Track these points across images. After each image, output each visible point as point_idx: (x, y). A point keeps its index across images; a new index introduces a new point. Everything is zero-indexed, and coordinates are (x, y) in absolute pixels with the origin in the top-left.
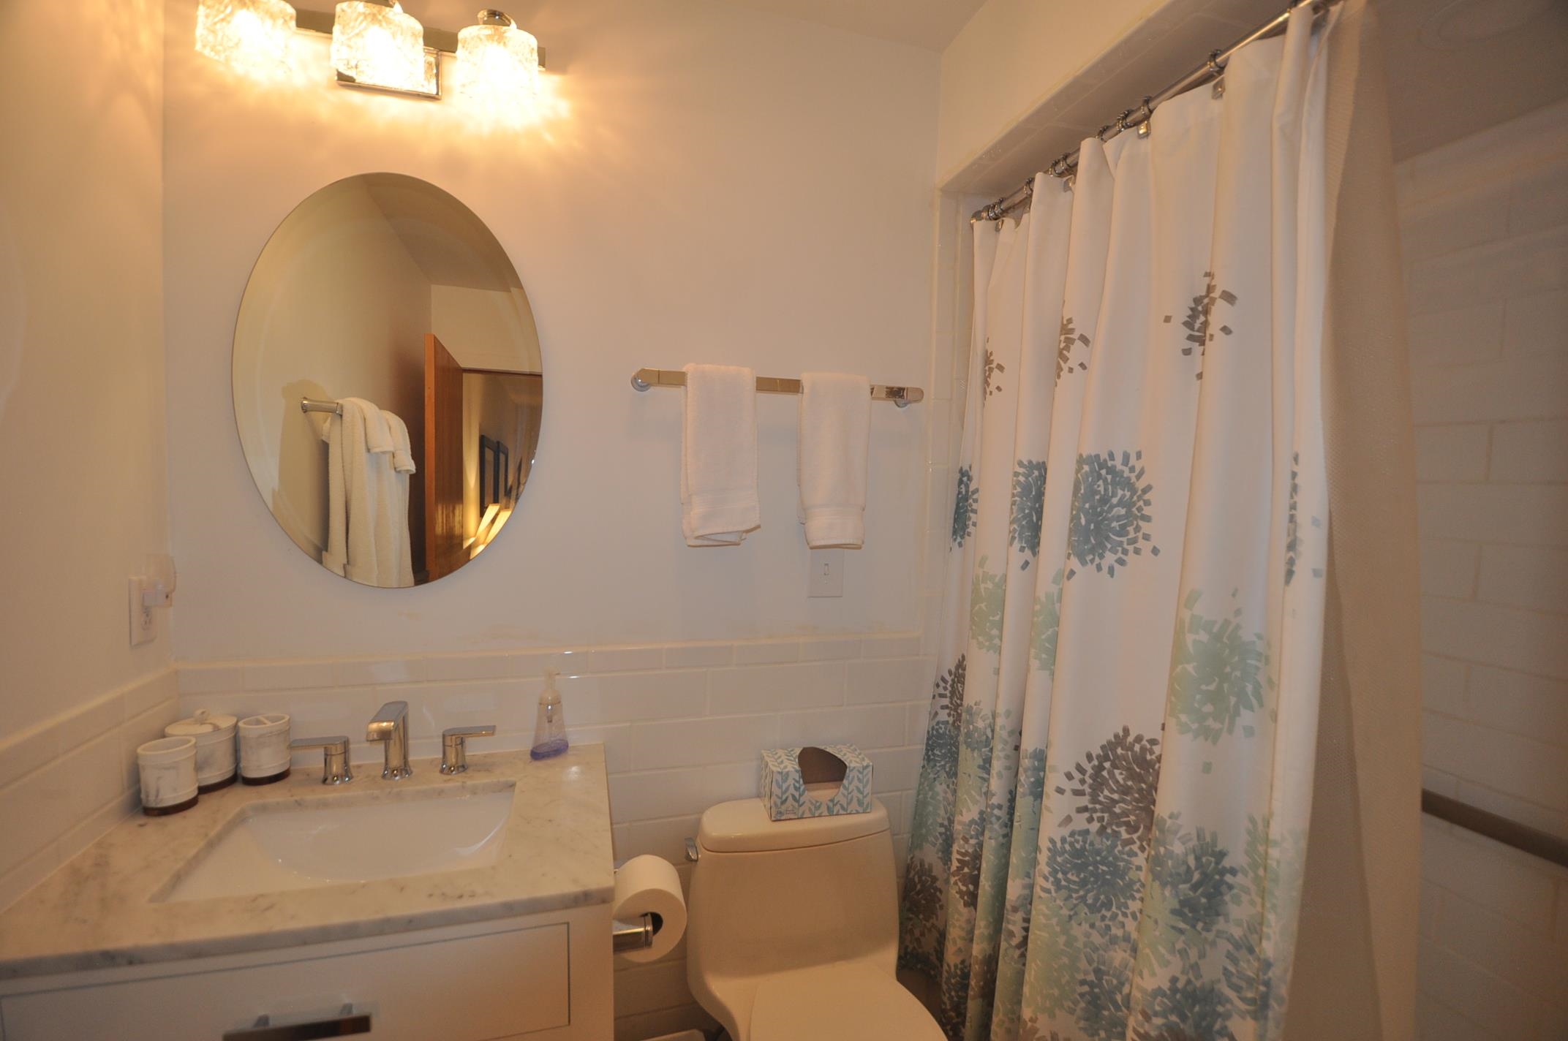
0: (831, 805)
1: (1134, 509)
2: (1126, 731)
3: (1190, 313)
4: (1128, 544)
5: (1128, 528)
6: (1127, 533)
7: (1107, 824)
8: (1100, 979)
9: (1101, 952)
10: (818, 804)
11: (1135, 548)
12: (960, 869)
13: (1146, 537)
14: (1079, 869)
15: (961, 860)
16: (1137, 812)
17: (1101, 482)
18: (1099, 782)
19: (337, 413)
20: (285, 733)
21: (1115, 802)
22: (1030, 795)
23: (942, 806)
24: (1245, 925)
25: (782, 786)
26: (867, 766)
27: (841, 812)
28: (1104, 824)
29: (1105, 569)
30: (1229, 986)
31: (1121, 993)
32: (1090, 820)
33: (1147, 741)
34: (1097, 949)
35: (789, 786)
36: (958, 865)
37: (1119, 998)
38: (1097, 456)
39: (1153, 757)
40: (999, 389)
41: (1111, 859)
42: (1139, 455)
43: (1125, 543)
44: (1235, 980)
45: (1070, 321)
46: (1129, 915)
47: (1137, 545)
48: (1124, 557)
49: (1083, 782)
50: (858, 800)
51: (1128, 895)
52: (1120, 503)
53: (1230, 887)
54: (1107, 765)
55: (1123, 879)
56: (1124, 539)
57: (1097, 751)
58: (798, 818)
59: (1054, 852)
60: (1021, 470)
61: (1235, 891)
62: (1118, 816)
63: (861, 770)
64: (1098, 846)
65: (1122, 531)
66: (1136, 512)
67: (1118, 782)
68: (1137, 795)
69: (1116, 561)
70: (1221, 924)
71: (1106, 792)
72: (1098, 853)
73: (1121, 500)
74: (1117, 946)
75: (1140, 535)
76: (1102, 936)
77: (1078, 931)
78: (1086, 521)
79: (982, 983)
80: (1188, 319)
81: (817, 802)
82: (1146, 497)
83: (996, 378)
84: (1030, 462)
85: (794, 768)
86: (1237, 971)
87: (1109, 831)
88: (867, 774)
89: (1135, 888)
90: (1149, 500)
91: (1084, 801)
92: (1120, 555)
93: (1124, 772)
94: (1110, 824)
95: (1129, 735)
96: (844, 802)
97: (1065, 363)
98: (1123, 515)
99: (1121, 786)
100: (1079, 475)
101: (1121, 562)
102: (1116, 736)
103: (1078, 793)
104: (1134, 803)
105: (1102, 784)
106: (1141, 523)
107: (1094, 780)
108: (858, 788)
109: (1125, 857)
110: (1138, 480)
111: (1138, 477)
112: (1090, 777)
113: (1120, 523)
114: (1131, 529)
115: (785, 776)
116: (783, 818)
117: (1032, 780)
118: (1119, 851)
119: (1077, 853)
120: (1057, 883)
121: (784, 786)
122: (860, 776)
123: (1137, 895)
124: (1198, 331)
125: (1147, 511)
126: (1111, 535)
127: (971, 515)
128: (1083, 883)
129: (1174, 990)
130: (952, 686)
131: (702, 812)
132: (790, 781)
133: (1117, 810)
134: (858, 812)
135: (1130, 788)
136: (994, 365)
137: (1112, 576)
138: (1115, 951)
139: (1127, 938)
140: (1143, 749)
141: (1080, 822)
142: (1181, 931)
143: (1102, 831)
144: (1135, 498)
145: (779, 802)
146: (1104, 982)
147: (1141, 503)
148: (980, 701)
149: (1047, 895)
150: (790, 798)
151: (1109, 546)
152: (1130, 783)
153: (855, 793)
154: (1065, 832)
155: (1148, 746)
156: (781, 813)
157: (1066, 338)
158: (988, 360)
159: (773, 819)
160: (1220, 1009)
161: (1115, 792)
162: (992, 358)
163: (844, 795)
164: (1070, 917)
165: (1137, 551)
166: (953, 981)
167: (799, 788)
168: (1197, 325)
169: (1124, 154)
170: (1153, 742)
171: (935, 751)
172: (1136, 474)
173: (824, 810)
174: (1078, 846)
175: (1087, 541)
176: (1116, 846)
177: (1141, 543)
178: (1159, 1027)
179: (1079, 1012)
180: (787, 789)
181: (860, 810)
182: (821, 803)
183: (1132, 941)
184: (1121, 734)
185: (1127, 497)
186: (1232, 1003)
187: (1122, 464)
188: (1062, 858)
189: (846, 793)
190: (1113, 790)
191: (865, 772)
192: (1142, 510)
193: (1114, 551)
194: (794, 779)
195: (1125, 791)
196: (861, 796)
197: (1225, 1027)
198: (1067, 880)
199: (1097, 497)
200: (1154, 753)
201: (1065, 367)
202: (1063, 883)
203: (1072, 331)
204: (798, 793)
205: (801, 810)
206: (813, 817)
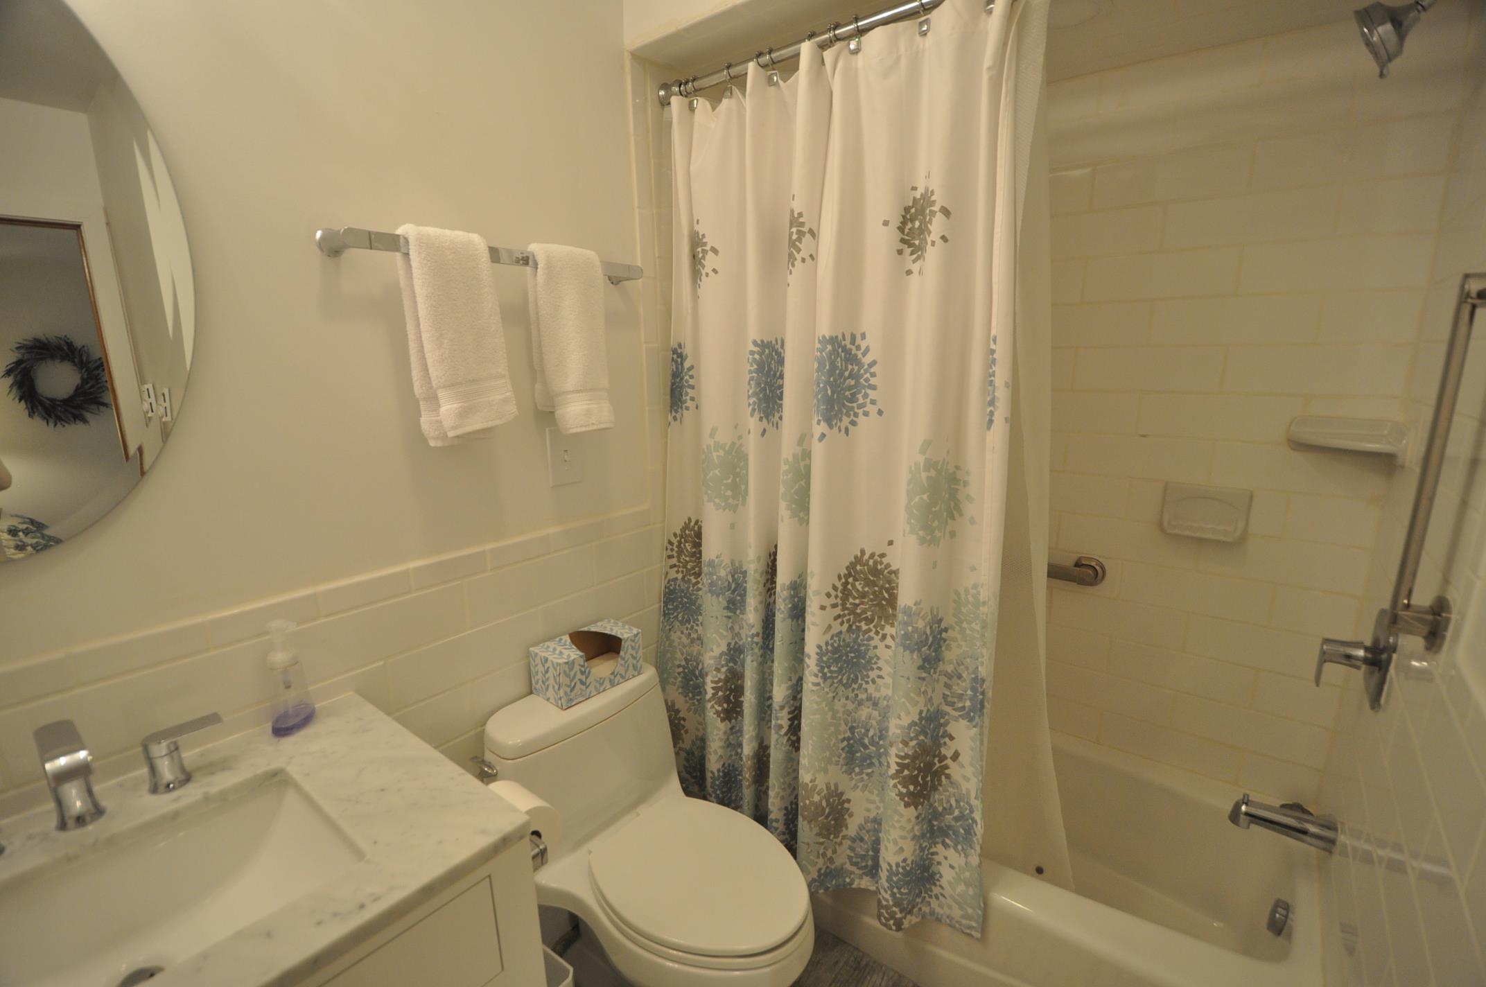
0: (612, 677)
1: (862, 380)
2: (863, 552)
3: (902, 219)
4: (858, 408)
5: (858, 396)
6: (857, 400)
7: (853, 623)
8: (853, 733)
9: (853, 714)
10: (602, 681)
11: (864, 411)
12: (714, 695)
13: (873, 402)
14: (837, 661)
15: (715, 687)
16: (873, 608)
17: (839, 360)
18: (846, 594)
21: (857, 605)
22: (788, 618)
23: (678, 651)
24: (955, 662)
25: (569, 675)
26: (638, 634)
27: (621, 680)
28: (851, 623)
29: (843, 430)
30: (946, 705)
31: (868, 737)
32: (842, 624)
33: (878, 556)
34: (851, 713)
35: (576, 673)
36: (713, 692)
37: (866, 741)
38: (837, 337)
39: (883, 566)
40: (715, 271)
41: (856, 647)
42: (863, 336)
43: (856, 408)
44: (950, 699)
45: (800, 215)
46: (870, 682)
47: (865, 409)
48: (855, 419)
49: (836, 597)
50: (633, 666)
51: (869, 668)
52: (850, 376)
53: (945, 640)
54: (851, 580)
55: (864, 658)
56: (855, 405)
57: (844, 571)
58: (586, 699)
59: (820, 654)
60: (756, 349)
61: (947, 642)
62: (859, 615)
63: (633, 639)
64: (847, 641)
65: (853, 399)
66: (864, 382)
67: (858, 590)
68: (871, 597)
69: (850, 423)
70: (941, 667)
71: (851, 600)
72: (848, 645)
73: (850, 374)
74: (863, 707)
75: (868, 400)
76: (853, 703)
77: (838, 705)
78: (831, 392)
79: (754, 773)
80: (901, 225)
81: (601, 679)
82: (872, 370)
83: (710, 261)
84: (762, 341)
85: (577, 655)
86: (951, 693)
87: (854, 627)
88: (638, 641)
89: (873, 662)
90: (874, 372)
91: (838, 611)
92: (852, 417)
93: (862, 582)
94: (854, 622)
95: (865, 554)
96: (623, 673)
97: (798, 253)
98: (853, 386)
99: (862, 593)
100: (824, 354)
101: (853, 423)
102: (856, 557)
103: (834, 606)
104: (870, 603)
105: (848, 595)
106: (869, 391)
107: (843, 594)
108: (632, 655)
109: (865, 642)
110: (864, 356)
111: (864, 354)
112: (841, 592)
113: (851, 392)
114: (860, 396)
115: (571, 664)
116: (573, 704)
117: (790, 606)
118: (861, 640)
119: (836, 650)
120: (825, 678)
121: (572, 674)
122: (633, 644)
123: (875, 666)
124: (907, 235)
125: (873, 381)
126: (845, 401)
127: (689, 390)
128: (841, 669)
129: (921, 719)
130: (679, 546)
131: (485, 724)
132: (577, 668)
133: (858, 611)
134: (634, 676)
135: (868, 592)
136: (708, 248)
137: (847, 435)
138: (862, 710)
139: (869, 698)
140: (876, 563)
141: (837, 628)
142: (923, 679)
143: (850, 629)
144: (862, 371)
145: (568, 690)
146: (856, 734)
147: (868, 375)
148: (721, 554)
149: (818, 687)
150: (578, 683)
151: (845, 411)
152: (866, 589)
153: (631, 660)
154: (828, 637)
155: (879, 559)
156: (571, 700)
157: (798, 230)
158: (696, 242)
159: (564, 707)
160: (942, 721)
161: (857, 598)
162: (704, 240)
163: (622, 665)
164: (834, 697)
165: (866, 414)
166: (717, 783)
167: (585, 671)
168: (906, 231)
169: (840, 65)
170: (883, 555)
171: (669, 606)
172: (862, 351)
173: (607, 684)
174: (836, 645)
175: (832, 409)
176: (859, 636)
177: (869, 407)
178: (914, 747)
179: (842, 762)
180: (574, 675)
181: (636, 673)
182: (605, 679)
183: (873, 699)
184: (859, 554)
185: (855, 370)
186: (949, 714)
187: (851, 344)
188: (827, 657)
189: (623, 662)
190: (854, 596)
191: (637, 639)
192: (869, 380)
193: (849, 416)
194: (580, 665)
195: (863, 595)
196: (635, 662)
197: (946, 731)
198: (831, 672)
199: (837, 372)
200: (883, 563)
201: (799, 257)
202: (829, 675)
203: (802, 224)
204: (584, 676)
205: (588, 690)
206: (599, 693)
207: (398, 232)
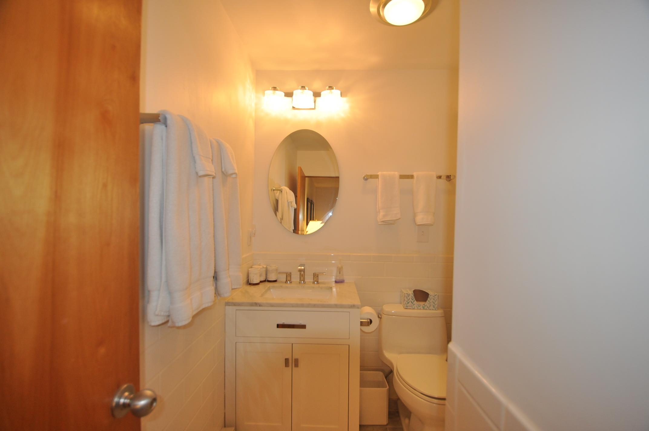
0: (424, 306)
10: (419, 305)
19: (281, 191)
20: (277, 270)
26: (436, 295)
27: (427, 309)
50: (433, 306)
58: (413, 309)
63: (434, 296)
88: (436, 298)
96: (428, 306)
115: (409, 295)
116: (408, 308)
121: (408, 298)
122: (434, 298)
132: (410, 297)
134: (433, 310)
145: (407, 303)
150: (410, 302)
153: (432, 303)
156: (407, 306)
159: (404, 309)
167: (413, 299)
173: (421, 307)
180: (409, 299)
182: (421, 305)
189: (429, 303)
191: (435, 297)
204: (413, 301)
205: (414, 306)
206: (418, 309)
207: (378, 174)
